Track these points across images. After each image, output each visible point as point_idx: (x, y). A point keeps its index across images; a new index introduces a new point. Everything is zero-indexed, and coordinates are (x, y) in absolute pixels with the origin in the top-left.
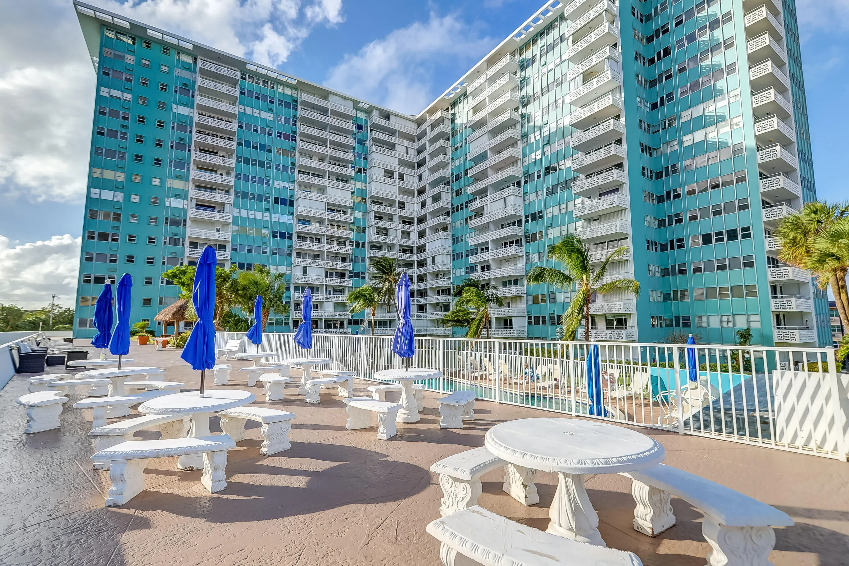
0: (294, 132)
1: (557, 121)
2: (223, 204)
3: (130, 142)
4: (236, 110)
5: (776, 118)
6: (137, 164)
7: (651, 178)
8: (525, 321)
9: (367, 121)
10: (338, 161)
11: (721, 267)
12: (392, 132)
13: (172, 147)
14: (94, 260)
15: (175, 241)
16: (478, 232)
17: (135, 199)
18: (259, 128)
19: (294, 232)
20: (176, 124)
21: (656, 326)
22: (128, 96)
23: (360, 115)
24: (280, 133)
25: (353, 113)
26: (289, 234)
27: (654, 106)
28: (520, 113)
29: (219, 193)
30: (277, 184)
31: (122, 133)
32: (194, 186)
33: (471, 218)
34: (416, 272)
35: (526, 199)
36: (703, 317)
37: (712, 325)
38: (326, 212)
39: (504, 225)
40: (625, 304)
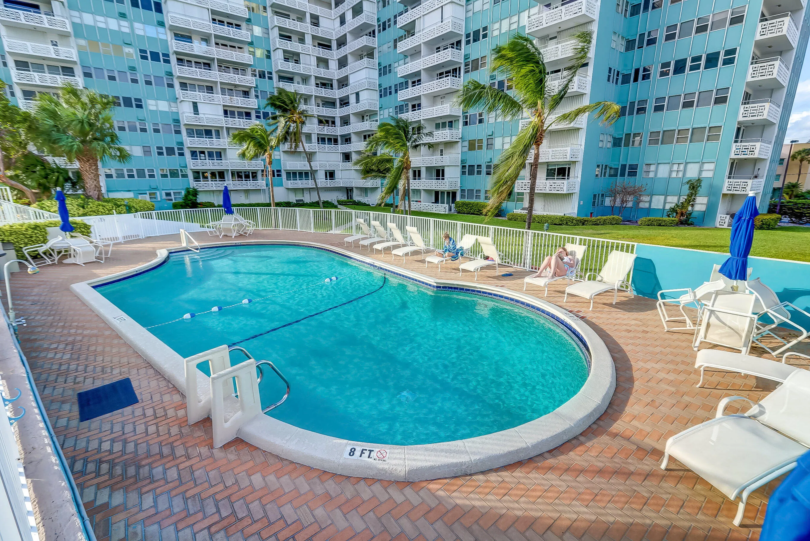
8: (458, 171)
11: (688, 105)
16: (409, 59)
19: (171, 51)
21: (599, 176)
26: (164, 54)
33: (401, 38)
34: (338, 112)
35: (468, 10)
36: (652, 166)
37: (660, 175)
38: (211, 24)
39: (439, 48)
40: (572, 150)
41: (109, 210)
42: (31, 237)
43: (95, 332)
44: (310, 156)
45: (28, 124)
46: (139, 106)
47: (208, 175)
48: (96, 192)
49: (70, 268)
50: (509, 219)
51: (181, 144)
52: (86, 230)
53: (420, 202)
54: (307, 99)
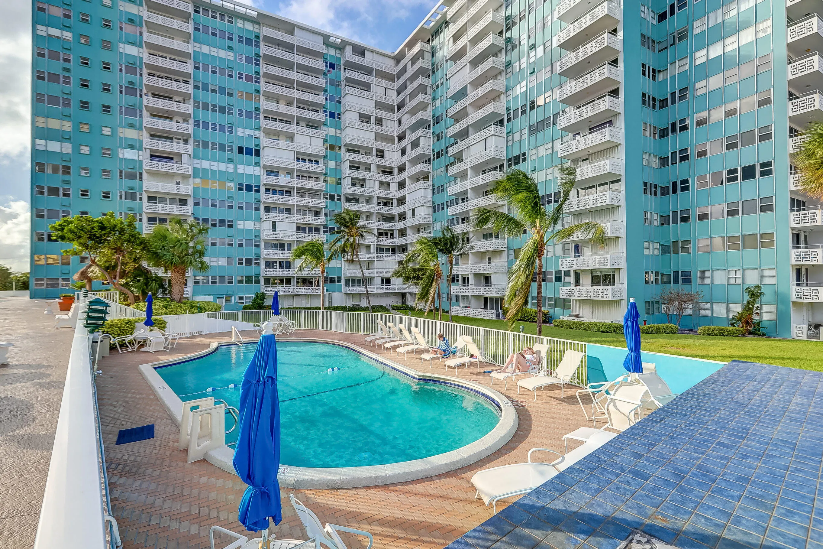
0: (258, 73)
1: (544, 44)
2: (180, 155)
3: (74, 86)
4: (189, 48)
5: (816, 17)
6: (84, 112)
7: (654, 107)
8: (505, 278)
9: (340, 59)
10: (308, 105)
11: (732, 213)
12: (368, 71)
13: (121, 92)
14: (46, 217)
15: (131, 196)
16: (458, 180)
17: (85, 150)
18: (218, 68)
19: (262, 184)
20: (124, 66)
21: (651, 282)
22: (68, 35)
23: (332, 52)
24: (242, 74)
25: (324, 50)
26: (256, 186)
27: (662, 17)
28: (504, 38)
29: (177, 143)
30: (241, 132)
31: (65, 77)
32: (148, 135)
33: (452, 164)
34: (397, 226)
35: (509, 140)
36: (706, 272)
37: (716, 282)
38: (295, 162)
39: (485, 170)
40: (612, 258)
41: (185, 311)
42: (123, 330)
43: (144, 396)
44: (369, 264)
45: (142, 246)
46: (230, 226)
47: (278, 281)
48: (179, 296)
49: (144, 355)
50: (555, 326)
51: (259, 255)
52: (162, 325)
53: (469, 307)
54: (369, 216)
